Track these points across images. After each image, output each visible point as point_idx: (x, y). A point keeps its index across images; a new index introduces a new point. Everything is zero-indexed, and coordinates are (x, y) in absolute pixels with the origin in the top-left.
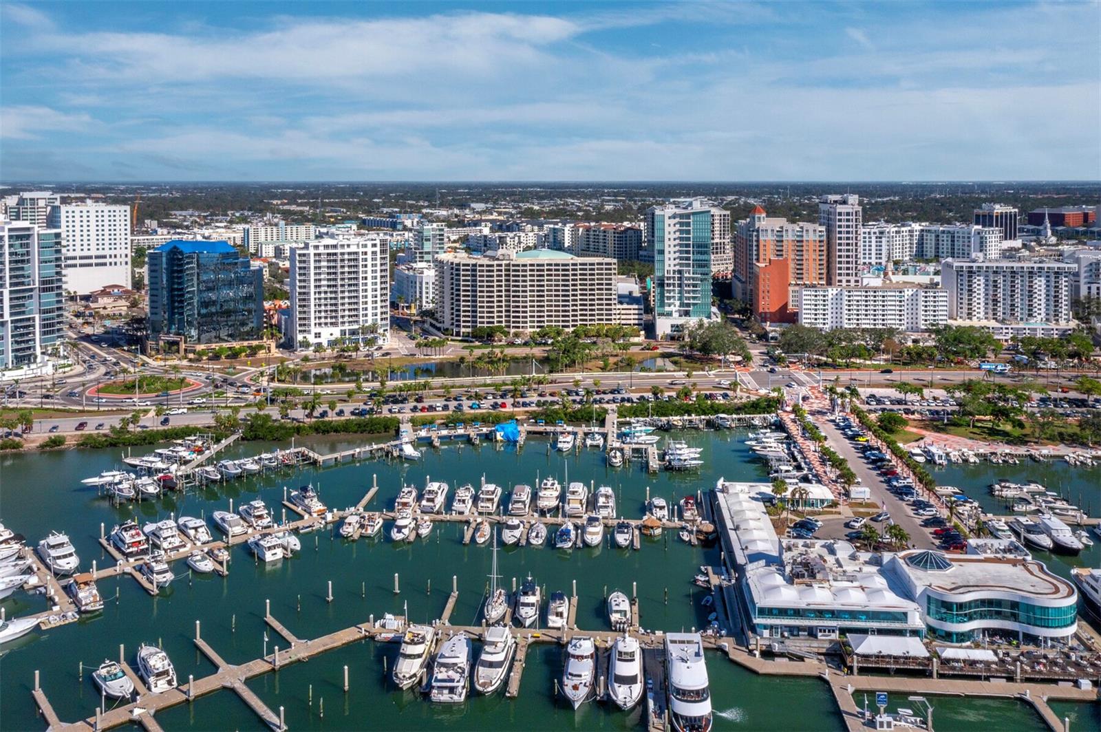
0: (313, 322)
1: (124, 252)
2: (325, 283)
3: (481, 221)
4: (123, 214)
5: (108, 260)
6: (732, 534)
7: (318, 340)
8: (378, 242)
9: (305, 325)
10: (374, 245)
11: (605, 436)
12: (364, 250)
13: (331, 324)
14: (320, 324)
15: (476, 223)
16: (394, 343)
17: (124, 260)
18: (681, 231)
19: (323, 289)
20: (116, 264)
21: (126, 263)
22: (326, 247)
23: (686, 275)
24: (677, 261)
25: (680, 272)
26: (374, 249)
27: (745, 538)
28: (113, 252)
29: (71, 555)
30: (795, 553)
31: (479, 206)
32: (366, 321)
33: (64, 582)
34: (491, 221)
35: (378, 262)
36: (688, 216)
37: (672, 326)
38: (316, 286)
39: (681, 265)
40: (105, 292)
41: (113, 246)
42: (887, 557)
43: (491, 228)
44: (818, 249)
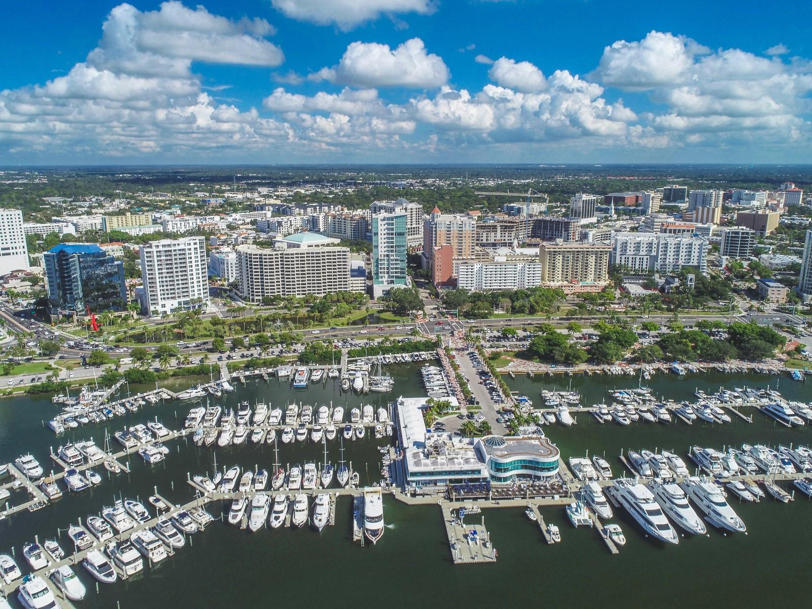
0: (159, 297)
1: (22, 245)
2: (165, 271)
3: (266, 205)
4: (17, 217)
5: (11, 251)
6: (403, 430)
7: (164, 309)
8: (198, 241)
9: (154, 299)
10: (195, 244)
11: (340, 370)
12: (189, 247)
13: (172, 298)
14: (164, 299)
15: (262, 208)
16: (213, 308)
17: (22, 250)
18: (388, 229)
19: (164, 275)
20: (17, 253)
21: (24, 253)
22: (164, 246)
23: (391, 258)
24: (386, 249)
25: (388, 256)
26: (195, 246)
27: (409, 432)
28: (14, 245)
29: (37, 467)
30: (433, 440)
31: (264, 190)
32: (194, 295)
33: (37, 483)
34: (273, 205)
35: (199, 255)
36: (392, 219)
37: (383, 291)
38: (159, 273)
39: (388, 251)
40: (13, 275)
41: (13, 241)
42: (476, 440)
43: (273, 212)
44: (471, 235)
